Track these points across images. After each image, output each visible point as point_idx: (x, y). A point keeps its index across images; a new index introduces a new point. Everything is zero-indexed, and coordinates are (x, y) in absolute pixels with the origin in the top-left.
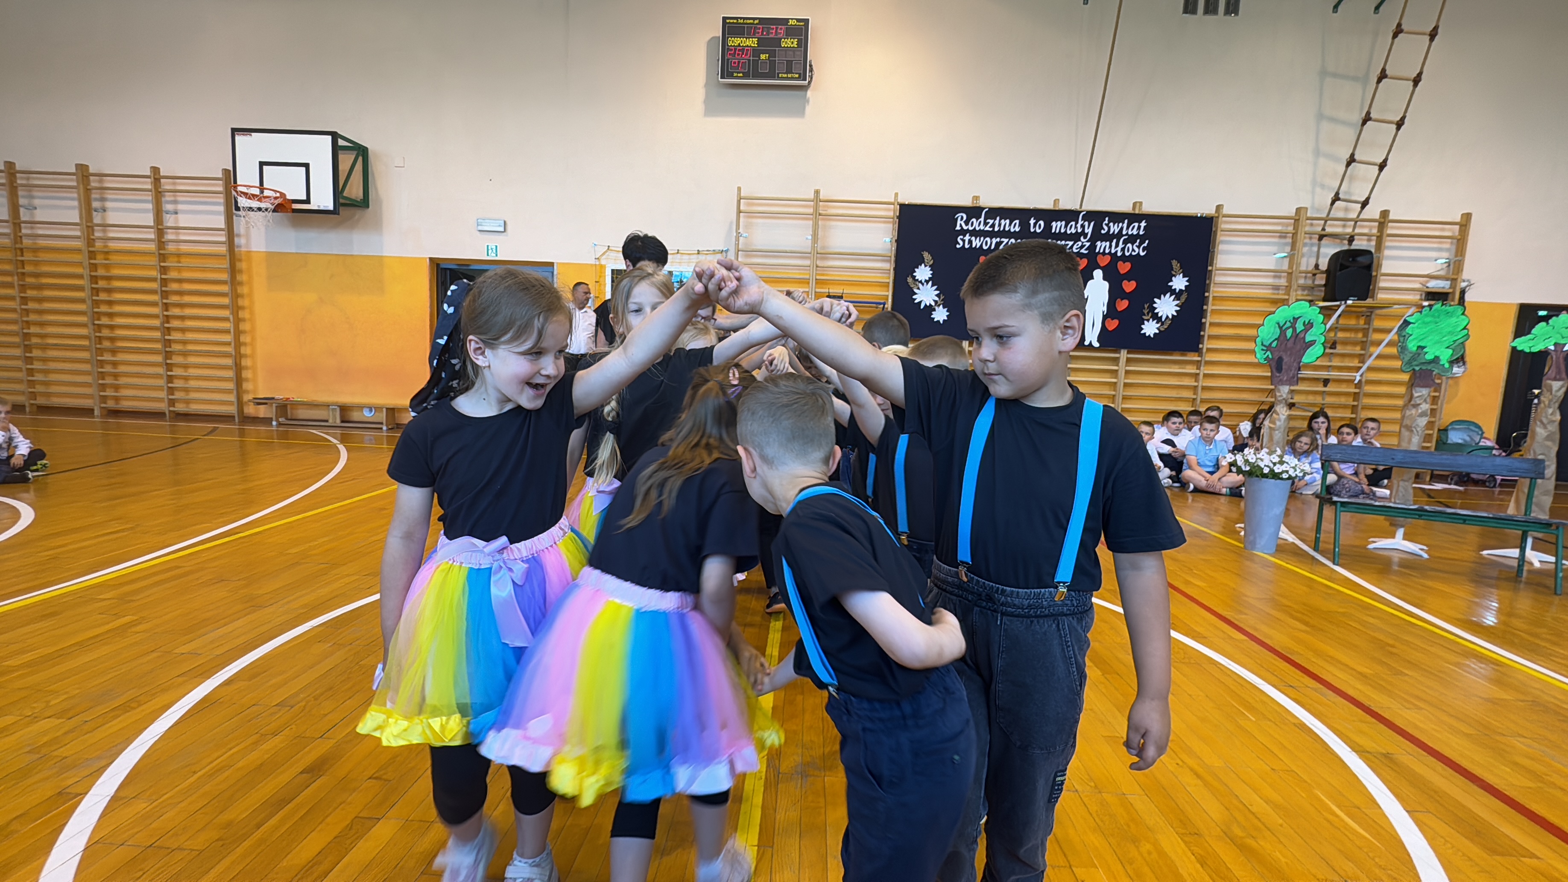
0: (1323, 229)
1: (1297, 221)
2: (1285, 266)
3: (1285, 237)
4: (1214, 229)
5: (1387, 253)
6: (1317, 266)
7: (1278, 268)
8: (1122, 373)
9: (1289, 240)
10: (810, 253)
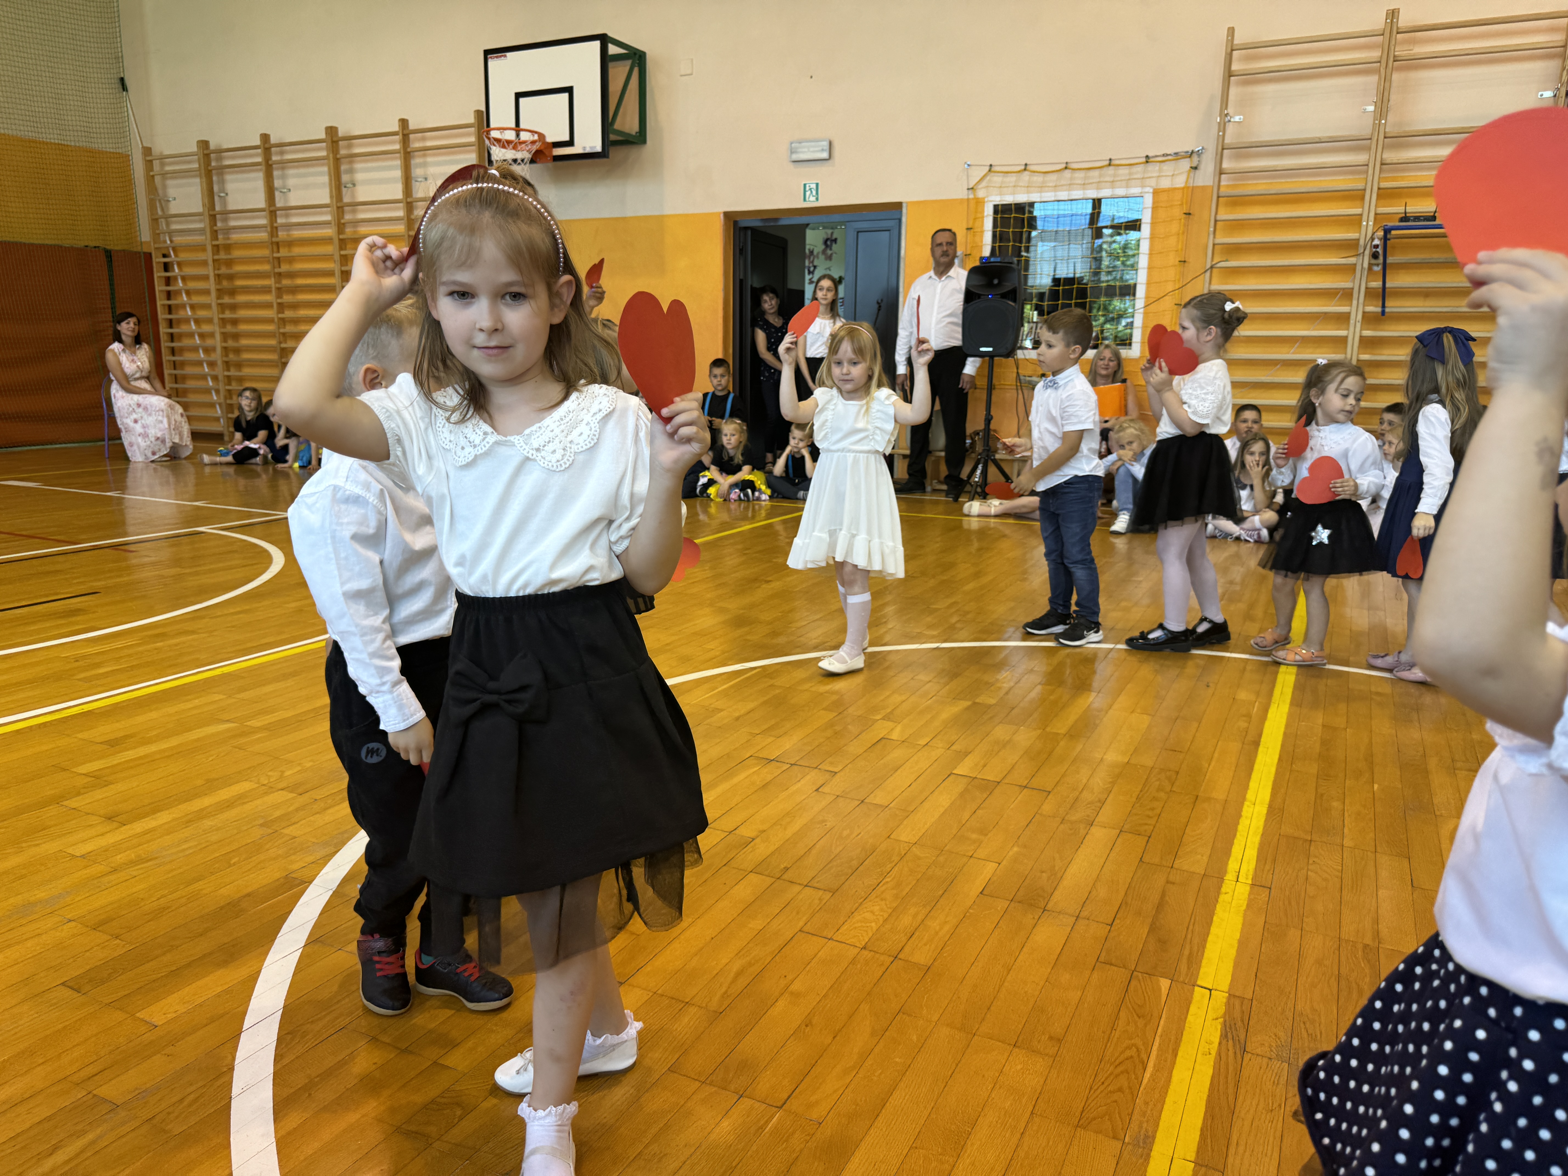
10: (1370, 139)
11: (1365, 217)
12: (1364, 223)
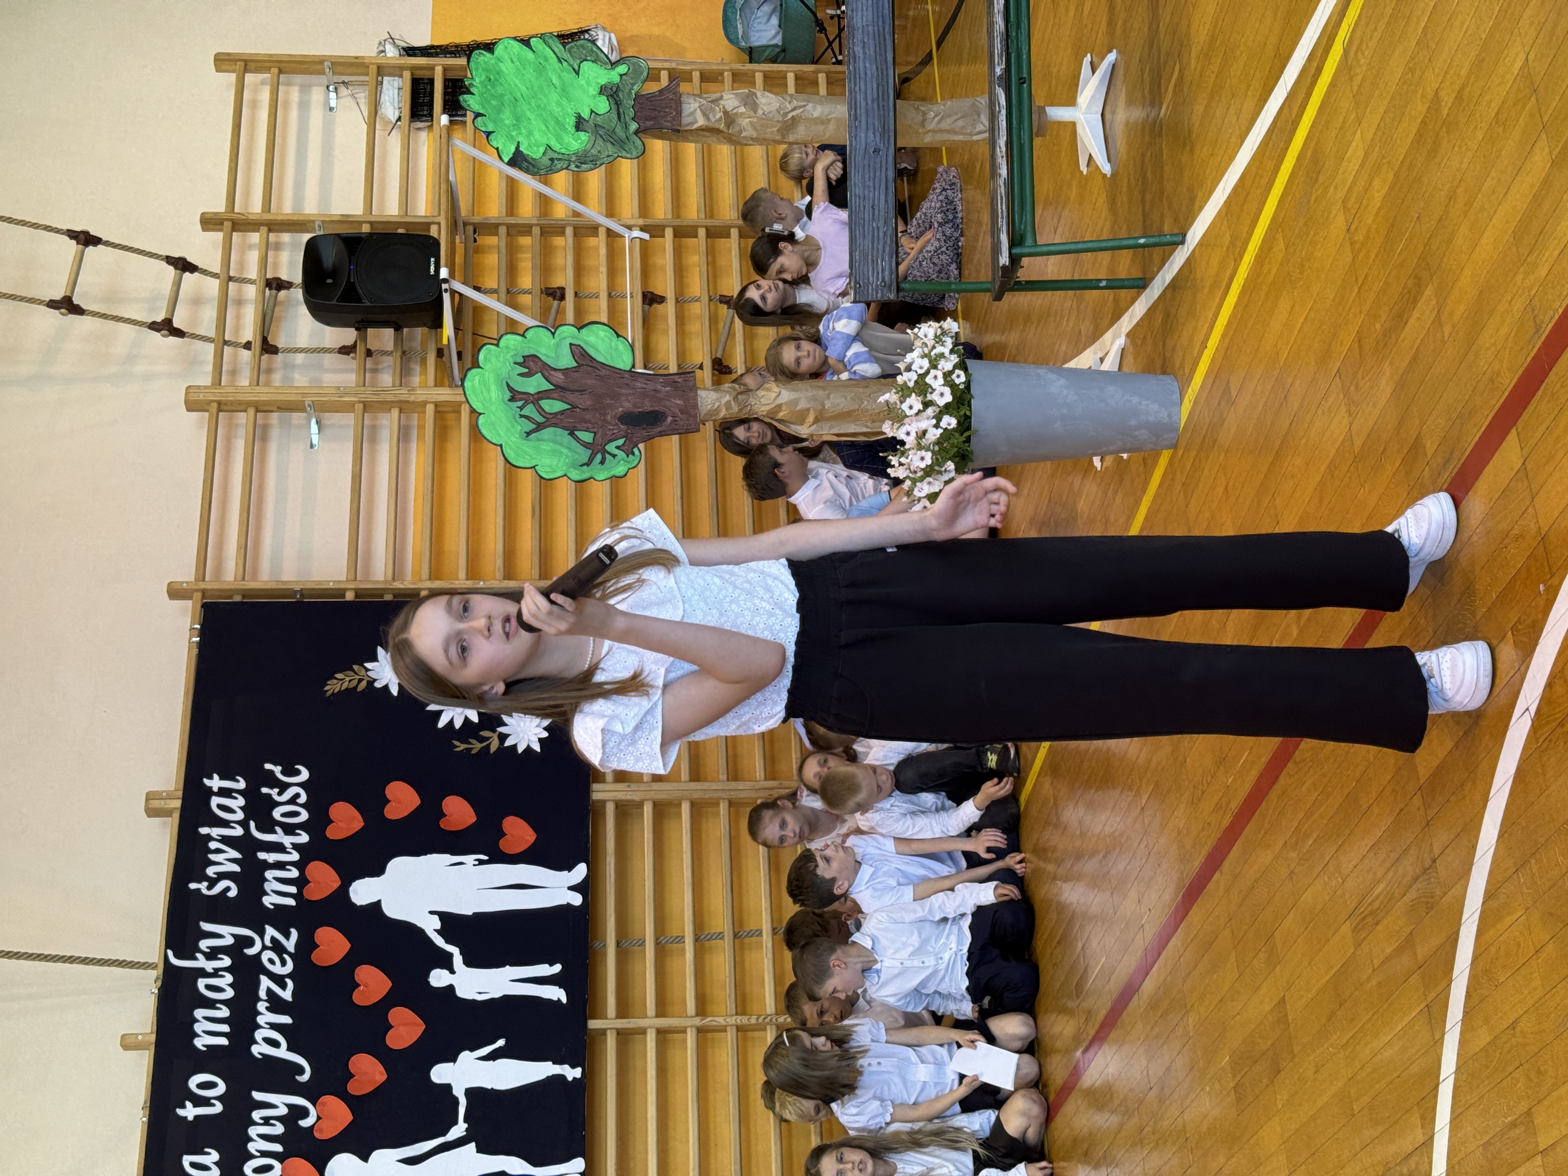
0: (248, 346)
1: (222, 407)
2: (348, 420)
3: (266, 428)
4: (238, 598)
5: (311, 208)
6: (345, 350)
7: (351, 432)
9: (275, 418)
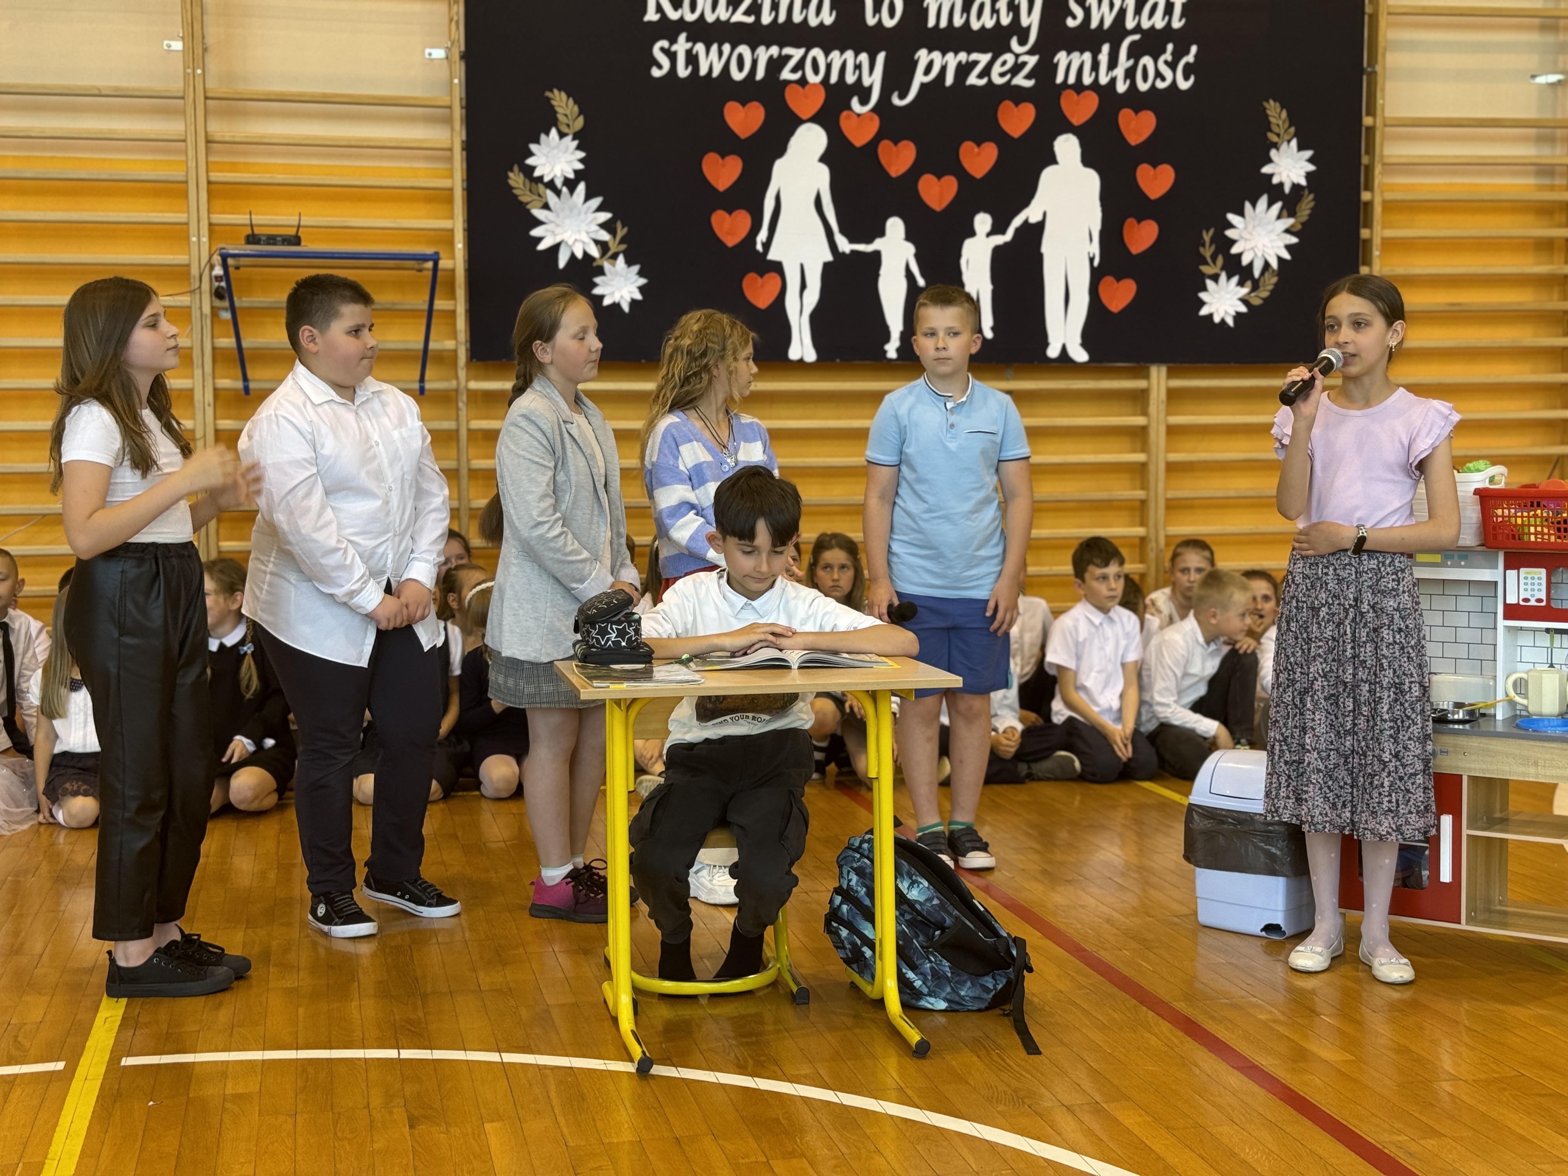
2: (1563, 110)
3: (1555, 29)
4: (1368, 10)
8: (1158, 437)
10: (183, 98)
11: (193, 228)
12: (194, 239)
